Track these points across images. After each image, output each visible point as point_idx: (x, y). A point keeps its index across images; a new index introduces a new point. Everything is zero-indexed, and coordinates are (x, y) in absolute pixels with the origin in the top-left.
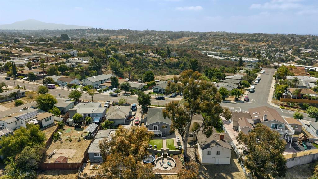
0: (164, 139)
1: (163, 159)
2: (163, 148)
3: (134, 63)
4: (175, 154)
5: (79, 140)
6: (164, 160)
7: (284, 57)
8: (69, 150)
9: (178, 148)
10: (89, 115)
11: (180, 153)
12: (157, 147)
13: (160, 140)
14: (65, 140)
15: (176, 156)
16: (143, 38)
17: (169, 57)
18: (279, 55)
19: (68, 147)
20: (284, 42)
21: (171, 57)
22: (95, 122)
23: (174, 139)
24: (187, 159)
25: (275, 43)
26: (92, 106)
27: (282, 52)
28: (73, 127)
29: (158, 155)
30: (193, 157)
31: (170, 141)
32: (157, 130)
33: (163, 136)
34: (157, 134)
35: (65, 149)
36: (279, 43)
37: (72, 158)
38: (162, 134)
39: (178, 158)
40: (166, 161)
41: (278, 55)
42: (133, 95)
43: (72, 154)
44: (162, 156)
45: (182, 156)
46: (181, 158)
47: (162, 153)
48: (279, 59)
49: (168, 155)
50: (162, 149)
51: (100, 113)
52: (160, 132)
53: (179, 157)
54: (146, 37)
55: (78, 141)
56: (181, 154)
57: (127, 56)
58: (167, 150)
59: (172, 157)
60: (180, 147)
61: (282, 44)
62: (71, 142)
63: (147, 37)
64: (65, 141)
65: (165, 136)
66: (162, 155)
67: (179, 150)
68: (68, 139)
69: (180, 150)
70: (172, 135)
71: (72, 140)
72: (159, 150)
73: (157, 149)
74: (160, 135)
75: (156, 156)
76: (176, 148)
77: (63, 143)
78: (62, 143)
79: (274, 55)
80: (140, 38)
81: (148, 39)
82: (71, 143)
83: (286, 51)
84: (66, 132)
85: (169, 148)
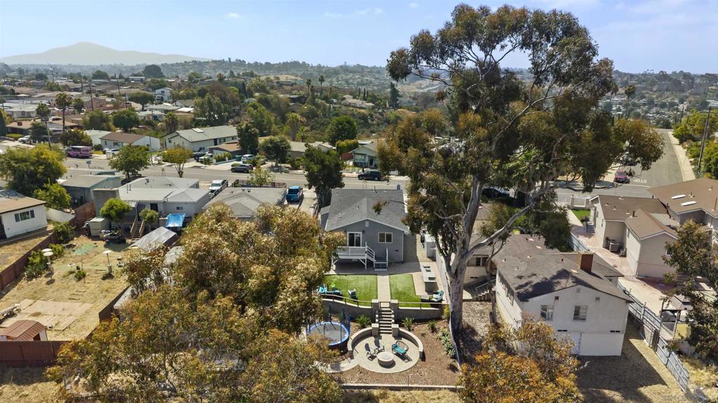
0: (383, 274)
1: (377, 335)
2: (377, 298)
3: (308, 118)
4: (420, 318)
5: (108, 276)
6: (381, 338)
7: (669, 117)
8: (68, 304)
9: (429, 301)
10: (154, 206)
11: (436, 316)
12: (357, 295)
13: (370, 278)
14: (62, 274)
15: (425, 328)
16: (334, 79)
17: (397, 106)
18: (657, 113)
19: (67, 294)
20: (665, 87)
21: (401, 108)
22: (171, 225)
23: (415, 274)
24: (463, 334)
25: (644, 88)
26: (167, 185)
27: (663, 106)
28: (102, 240)
29: (361, 322)
30: (482, 328)
31: (401, 279)
32: (358, 244)
33: (378, 266)
34: (360, 258)
35: (55, 300)
36: (655, 89)
37: (69, 327)
38: (374, 260)
39: (429, 332)
40: (387, 340)
41: (654, 113)
42: (295, 171)
43: (71, 317)
44: (375, 325)
45: (445, 327)
46: (440, 334)
47: (374, 313)
48: (658, 122)
49: (395, 323)
50: (374, 301)
51: (188, 200)
52: (369, 253)
53: (434, 330)
54: (342, 78)
55: (104, 278)
56: (439, 319)
57: (293, 100)
58: (392, 305)
59: (410, 330)
60: (435, 296)
61: (660, 91)
62: (80, 279)
63: (344, 77)
64: (64, 276)
65: (385, 265)
66: (375, 322)
67: (432, 306)
68: (71, 273)
69: (438, 305)
70: (407, 265)
71: (84, 276)
72: (365, 305)
73: (358, 303)
74: (370, 263)
75: (352, 324)
76: (423, 301)
77: (56, 283)
78: (52, 282)
79: (647, 112)
80: (329, 80)
81: (347, 82)
82: (80, 283)
83: (672, 105)
84: (74, 254)
85: (399, 299)
